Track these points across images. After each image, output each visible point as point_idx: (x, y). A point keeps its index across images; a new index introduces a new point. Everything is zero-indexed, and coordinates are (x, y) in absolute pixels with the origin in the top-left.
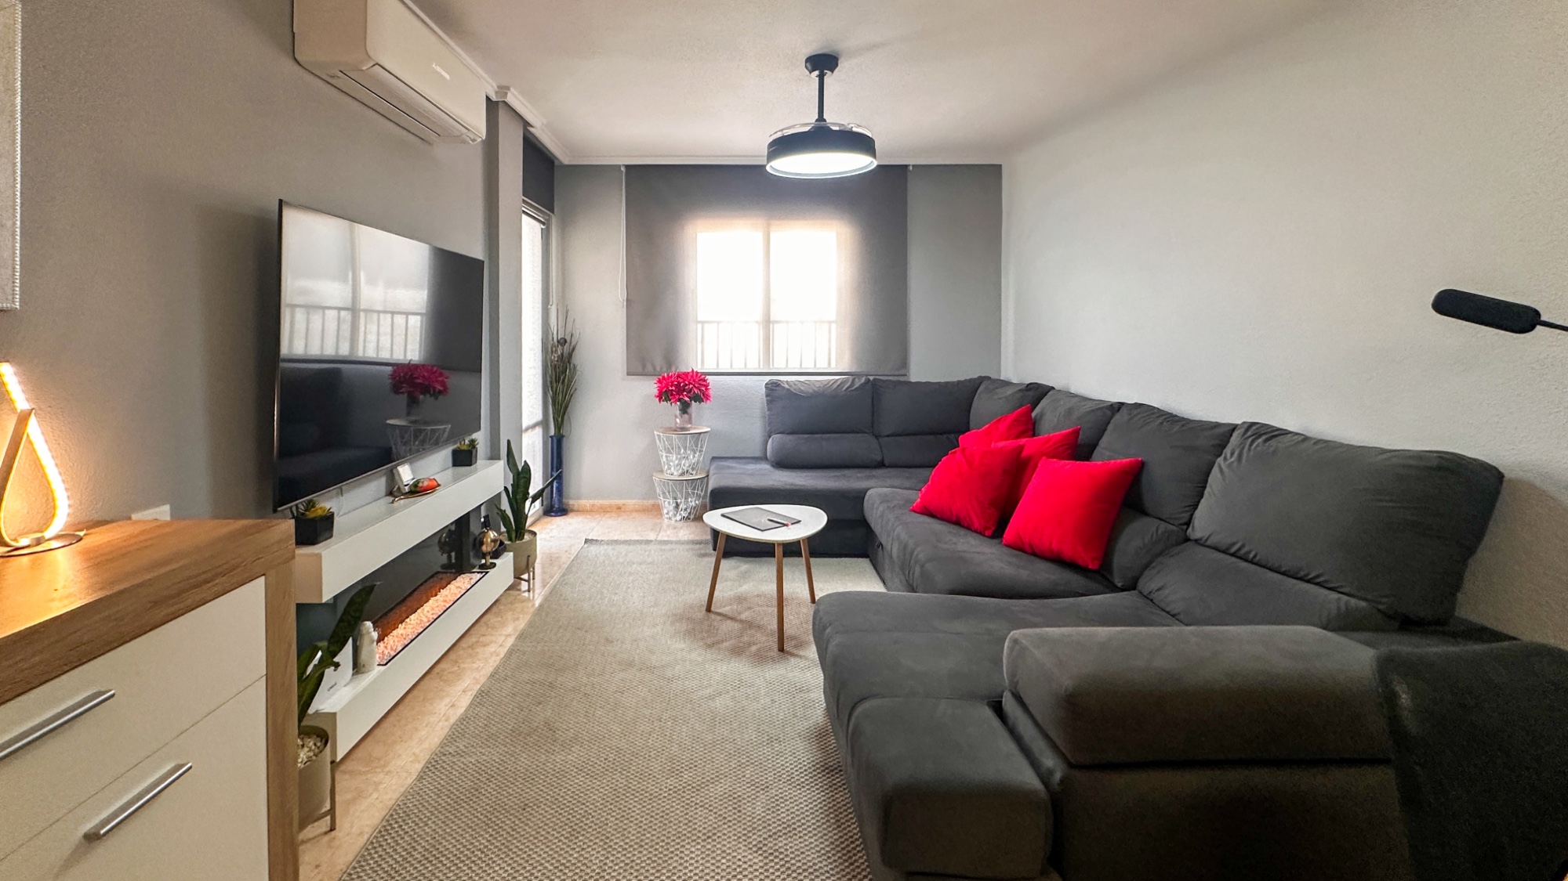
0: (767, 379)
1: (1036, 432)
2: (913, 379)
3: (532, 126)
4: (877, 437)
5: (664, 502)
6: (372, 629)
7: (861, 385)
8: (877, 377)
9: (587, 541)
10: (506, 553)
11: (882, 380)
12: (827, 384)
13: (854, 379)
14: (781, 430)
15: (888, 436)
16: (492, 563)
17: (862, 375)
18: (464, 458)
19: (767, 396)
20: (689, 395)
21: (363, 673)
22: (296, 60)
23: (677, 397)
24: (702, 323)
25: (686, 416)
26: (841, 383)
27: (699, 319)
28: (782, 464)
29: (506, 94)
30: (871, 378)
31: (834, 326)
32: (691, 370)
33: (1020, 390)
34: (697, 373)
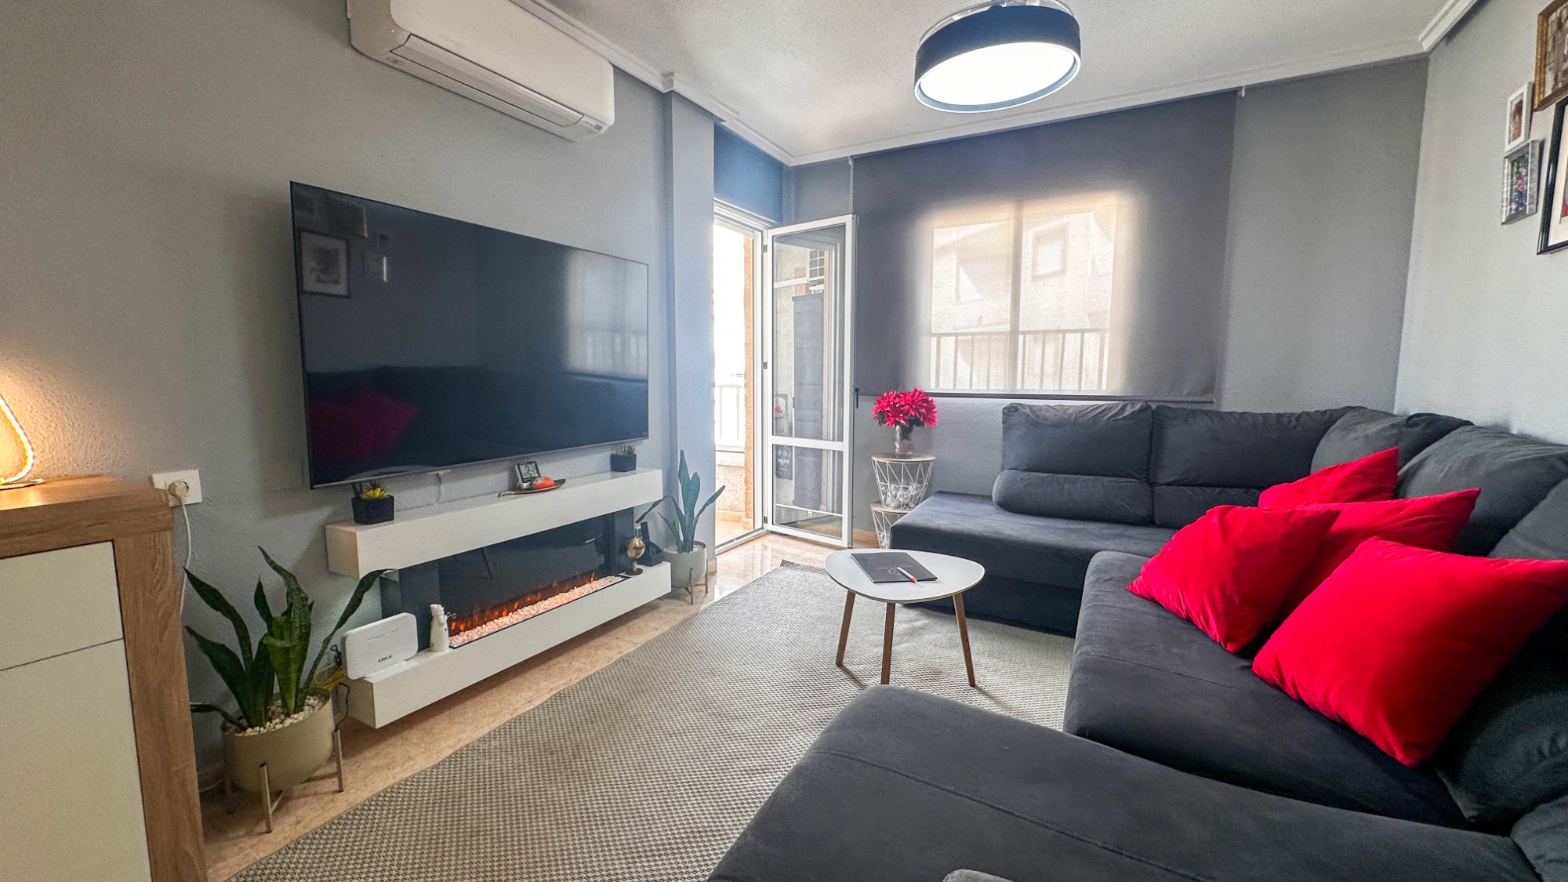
0: (1008, 402)
1: (1402, 494)
2: (1226, 408)
3: (723, 121)
4: (1151, 485)
5: (880, 534)
6: (443, 613)
7: (1133, 413)
8: (1162, 404)
9: (784, 563)
10: (664, 562)
11: (1169, 408)
12: (1082, 412)
13: (1126, 405)
14: (1013, 466)
15: (1168, 484)
16: (638, 569)
17: (1139, 401)
18: (623, 464)
19: (1003, 423)
20: (907, 417)
21: (433, 651)
22: (352, 47)
23: (892, 419)
24: (939, 336)
25: (905, 441)
26: (1105, 409)
27: (933, 331)
28: (1010, 505)
29: (672, 81)
30: (1154, 406)
31: (1107, 335)
32: (912, 390)
33: (1393, 426)
34: (920, 393)
